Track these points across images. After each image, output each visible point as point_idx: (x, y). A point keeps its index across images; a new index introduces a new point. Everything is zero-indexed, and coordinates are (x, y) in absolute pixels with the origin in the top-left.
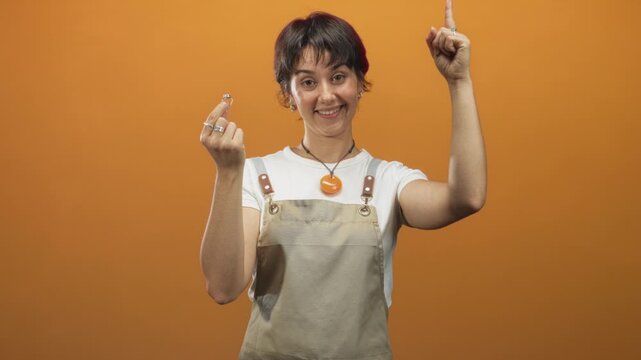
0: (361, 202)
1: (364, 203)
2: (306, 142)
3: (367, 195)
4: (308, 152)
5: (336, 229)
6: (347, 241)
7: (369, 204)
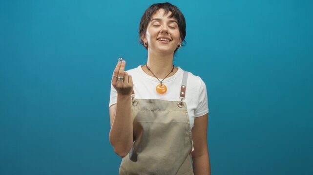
0: (179, 100)
1: (181, 100)
2: (148, 64)
3: (183, 96)
4: (149, 70)
5: (166, 115)
6: (172, 120)
7: (184, 101)
